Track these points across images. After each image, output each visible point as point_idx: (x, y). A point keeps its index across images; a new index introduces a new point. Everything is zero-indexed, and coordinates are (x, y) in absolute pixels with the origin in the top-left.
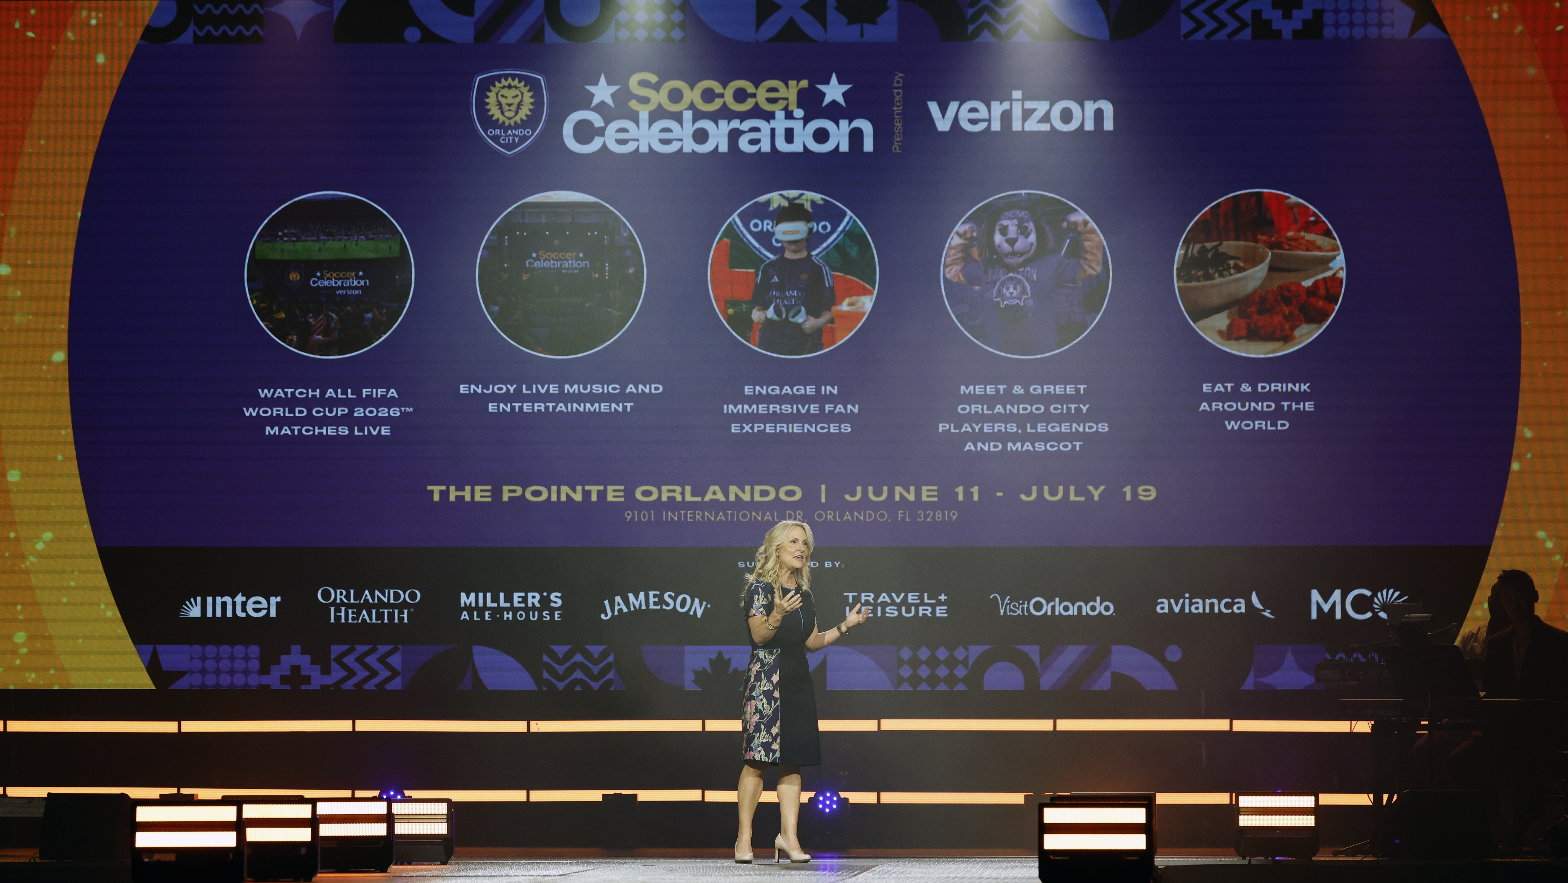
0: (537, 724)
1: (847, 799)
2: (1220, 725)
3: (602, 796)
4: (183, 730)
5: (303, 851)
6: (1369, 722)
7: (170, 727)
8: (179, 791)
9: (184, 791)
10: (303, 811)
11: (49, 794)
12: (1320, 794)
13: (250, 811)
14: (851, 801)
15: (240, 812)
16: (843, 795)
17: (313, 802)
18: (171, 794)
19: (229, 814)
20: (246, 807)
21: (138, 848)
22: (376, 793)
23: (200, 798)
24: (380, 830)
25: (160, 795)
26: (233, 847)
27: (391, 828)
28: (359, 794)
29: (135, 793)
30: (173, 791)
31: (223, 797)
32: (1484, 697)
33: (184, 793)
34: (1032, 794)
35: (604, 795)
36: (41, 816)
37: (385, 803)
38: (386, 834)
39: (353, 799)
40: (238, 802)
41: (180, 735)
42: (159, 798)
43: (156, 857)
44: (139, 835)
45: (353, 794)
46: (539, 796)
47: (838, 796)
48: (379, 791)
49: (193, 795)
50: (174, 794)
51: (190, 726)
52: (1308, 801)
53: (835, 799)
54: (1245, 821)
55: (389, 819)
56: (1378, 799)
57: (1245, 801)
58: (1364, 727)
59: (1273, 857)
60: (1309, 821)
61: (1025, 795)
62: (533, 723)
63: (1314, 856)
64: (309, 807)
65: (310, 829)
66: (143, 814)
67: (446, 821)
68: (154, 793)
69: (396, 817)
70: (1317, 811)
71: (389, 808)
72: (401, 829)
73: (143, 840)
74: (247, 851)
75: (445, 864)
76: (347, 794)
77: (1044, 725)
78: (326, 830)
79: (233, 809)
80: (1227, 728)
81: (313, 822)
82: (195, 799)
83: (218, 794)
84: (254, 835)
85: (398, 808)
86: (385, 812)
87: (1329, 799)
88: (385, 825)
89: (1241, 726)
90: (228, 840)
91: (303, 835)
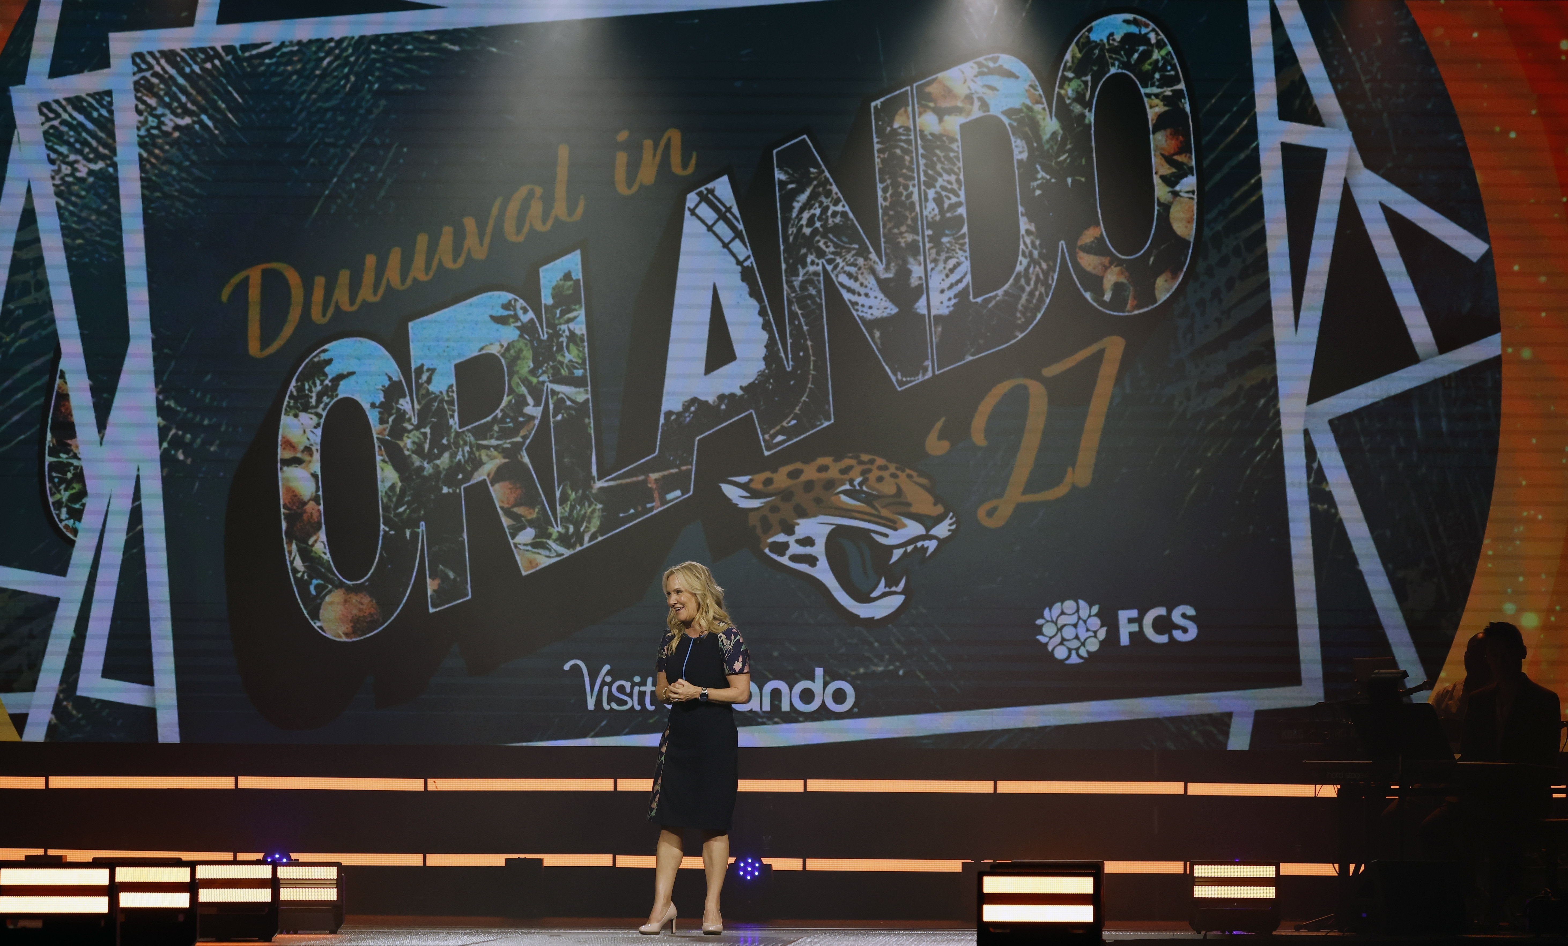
0: (435, 782)
1: (770, 866)
2: (1174, 788)
3: (504, 861)
4: (51, 786)
5: (181, 918)
6: (1335, 786)
7: (36, 783)
8: (46, 852)
9: (52, 852)
10: (182, 875)
12: (1281, 864)
13: (124, 874)
14: (775, 868)
15: (112, 876)
16: (765, 861)
17: (192, 865)
18: (37, 855)
19: (100, 877)
20: (119, 870)
22: (260, 856)
23: (69, 860)
24: (264, 895)
25: (26, 856)
26: (105, 913)
27: (276, 894)
28: (241, 856)
30: (40, 852)
31: (94, 859)
32: (1460, 760)
33: (52, 854)
34: (970, 861)
35: (507, 860)
38: (270, 901)
39: (235, 862)
40: (111, 865)
42: (24, 859)
43: (21, 924)
45: (235, 856)
46: (436, 860)
47: (761, 862)
48: (263, 854)
49: (61, 857)
50: (40, 855)
51: (59, 782)
52: (1268, 871)
53: (757, 865)
54: (1200, 892)
55: (274, 884)
56: (1344, 869)
57: (1201, 871)
58: (1329, 791)
59: (1231, 932)
60: (1269, 893)
61: (963, 863)
62: (430, 781)
63: (1275, 930)
64: (188, 870)
65: (189, 894)
66: (8, 877)
67: (335, 886)
68: (19, 854)
69: (281, 881)
70: (1277, 881)
71: (274, 872)
72: (286, 894)
73: (7, 905)
74: (119, 918)
75: (334, 932)
76: (229, 856)
77: (984, 787)
78: (206, 895)
79: (106, 872)
80: (1182, 792)
81: (193, 887)
82: (63, 861)
83: (87, 855)
84: (127, 900)
85: (283, 872)
86: (270, 876)
87: (1289, 869)
88: (269, 891)
89: (1197, 789)
90: (99, 905)
91: (181, 900)
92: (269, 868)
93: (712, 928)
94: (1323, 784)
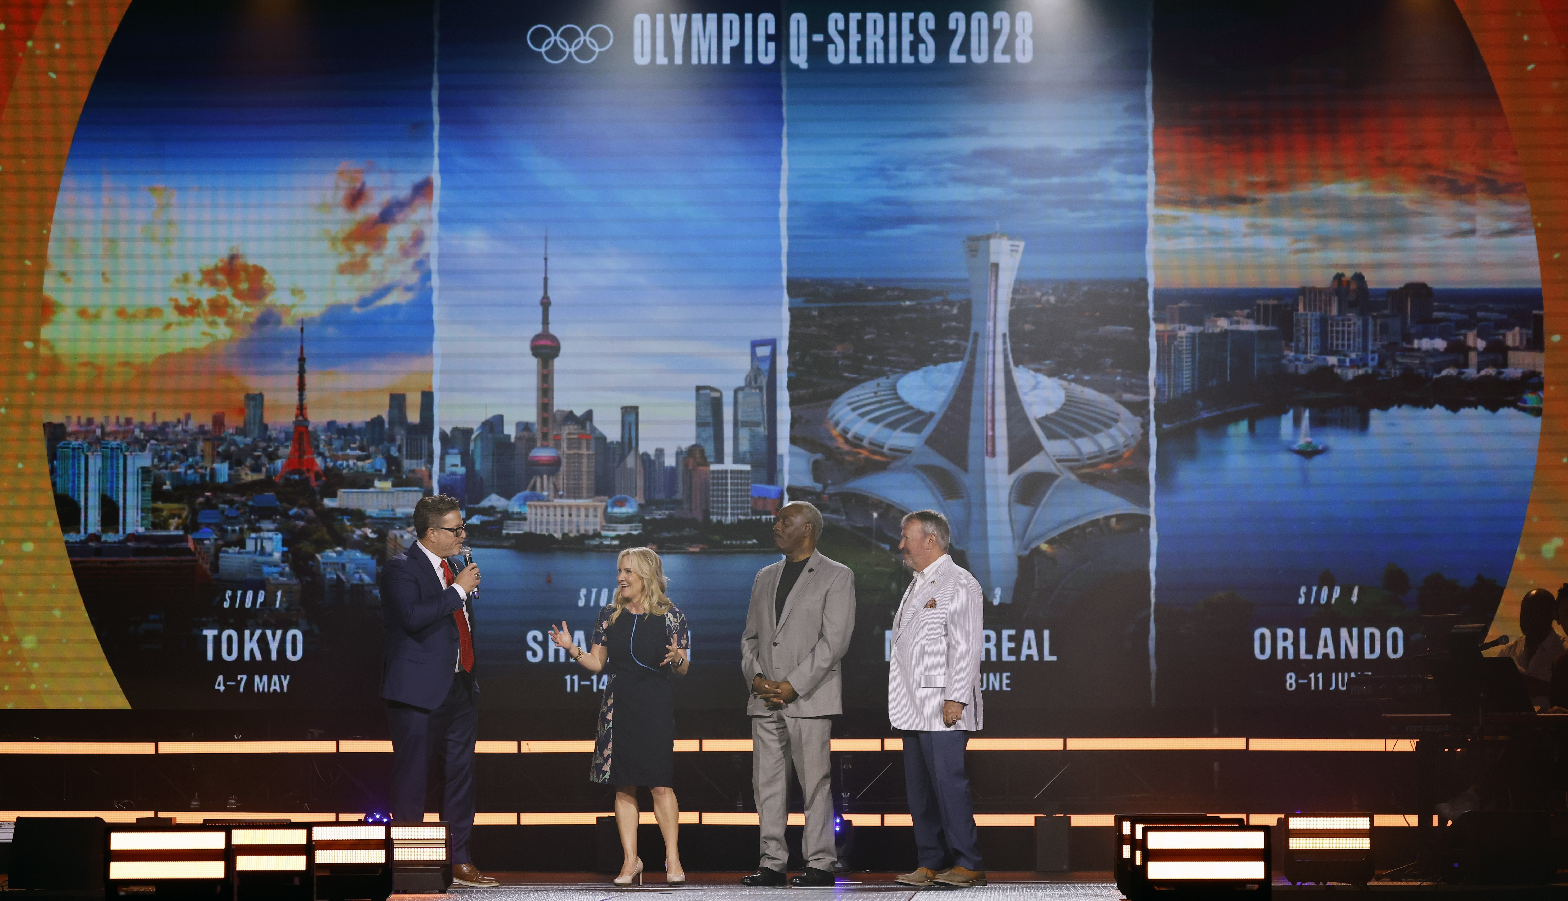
0: (528, 744)
1: (850, 822)
2: (1236, 744)
3: (596, 819)
4: (161, 751)
5: (297, 881)
6: (1411, 740)
7: (146, 748)
8: (156, 814)
9: (162, 815)
10: (298, 837)
11: (18, 818)
12: (1375, 815)
13: (240, 837)
14: (855, 823)
15: (228, 838)
16: (846, 817)
17: (308, 827)
18: (148, 818)
19: (215, 840)
20: (235, 833)
21: (112, 879)
22: (361, 816)
23: (178, 822)
24: (378, 856)
25: (137, 819)
26: (221, 879)
27: (389, 855)
28: (343, 817)
29: (110, 817)
30: (150, 814)
31: (204, 821)
32: (1539, 712)
33: (161, 817)
34: (1042, 815)
35: (598, 818)
36: (11, 841)
37: (384, 827)
38: (384, 862)
39: (337, 823)
40: (227, 828)
41: (157, 757)
42: (135, 822)
43: (135, 889)
44: (113, 865)
45: (337, 817)
46: (530, 819)
47: (842, 819)
48: (365, 814)
49: (171, 819)
50: (151, 818)
51: (167, 748)
52: (1363, 823)
53: (838, 821)
54: (1295, 844)
55: (387, 844)
56: (1425, 820)
57: (1295, 823)
58: (1406, 745)
59: (1325, 883)
60: (1364, 844)
61: (1036, 817)
62: (523, 743)
63: (1370, 881)
64: (304, 832)
65: (305, 856)
66: (119, 841)
67: (444, 846)
68: (130, 817)
69: (395, 842)
70: (1373, 833)
71: (388, 833)
72: (400, 855)
73: (119, 871)
74: (236, 882)
75: (444, 892)
76: (331, 817)
77: (1054, 744)
78: (323, 857)
79: (222, 835)
80: (1244, 747)
81: (309, 849)
82: (173, 823)
83: (197, 818)
84: (244, 863)
85: (397, 833)
86: (383, 837)
87: (1383, 820)
88: (383, 852)
89: (1258, 744)
90: (215, 870)
91: (298, 863)
92: (382, 829)
93: (677, 879)
94: (1398, 738)
